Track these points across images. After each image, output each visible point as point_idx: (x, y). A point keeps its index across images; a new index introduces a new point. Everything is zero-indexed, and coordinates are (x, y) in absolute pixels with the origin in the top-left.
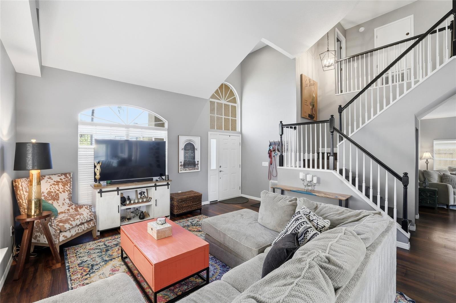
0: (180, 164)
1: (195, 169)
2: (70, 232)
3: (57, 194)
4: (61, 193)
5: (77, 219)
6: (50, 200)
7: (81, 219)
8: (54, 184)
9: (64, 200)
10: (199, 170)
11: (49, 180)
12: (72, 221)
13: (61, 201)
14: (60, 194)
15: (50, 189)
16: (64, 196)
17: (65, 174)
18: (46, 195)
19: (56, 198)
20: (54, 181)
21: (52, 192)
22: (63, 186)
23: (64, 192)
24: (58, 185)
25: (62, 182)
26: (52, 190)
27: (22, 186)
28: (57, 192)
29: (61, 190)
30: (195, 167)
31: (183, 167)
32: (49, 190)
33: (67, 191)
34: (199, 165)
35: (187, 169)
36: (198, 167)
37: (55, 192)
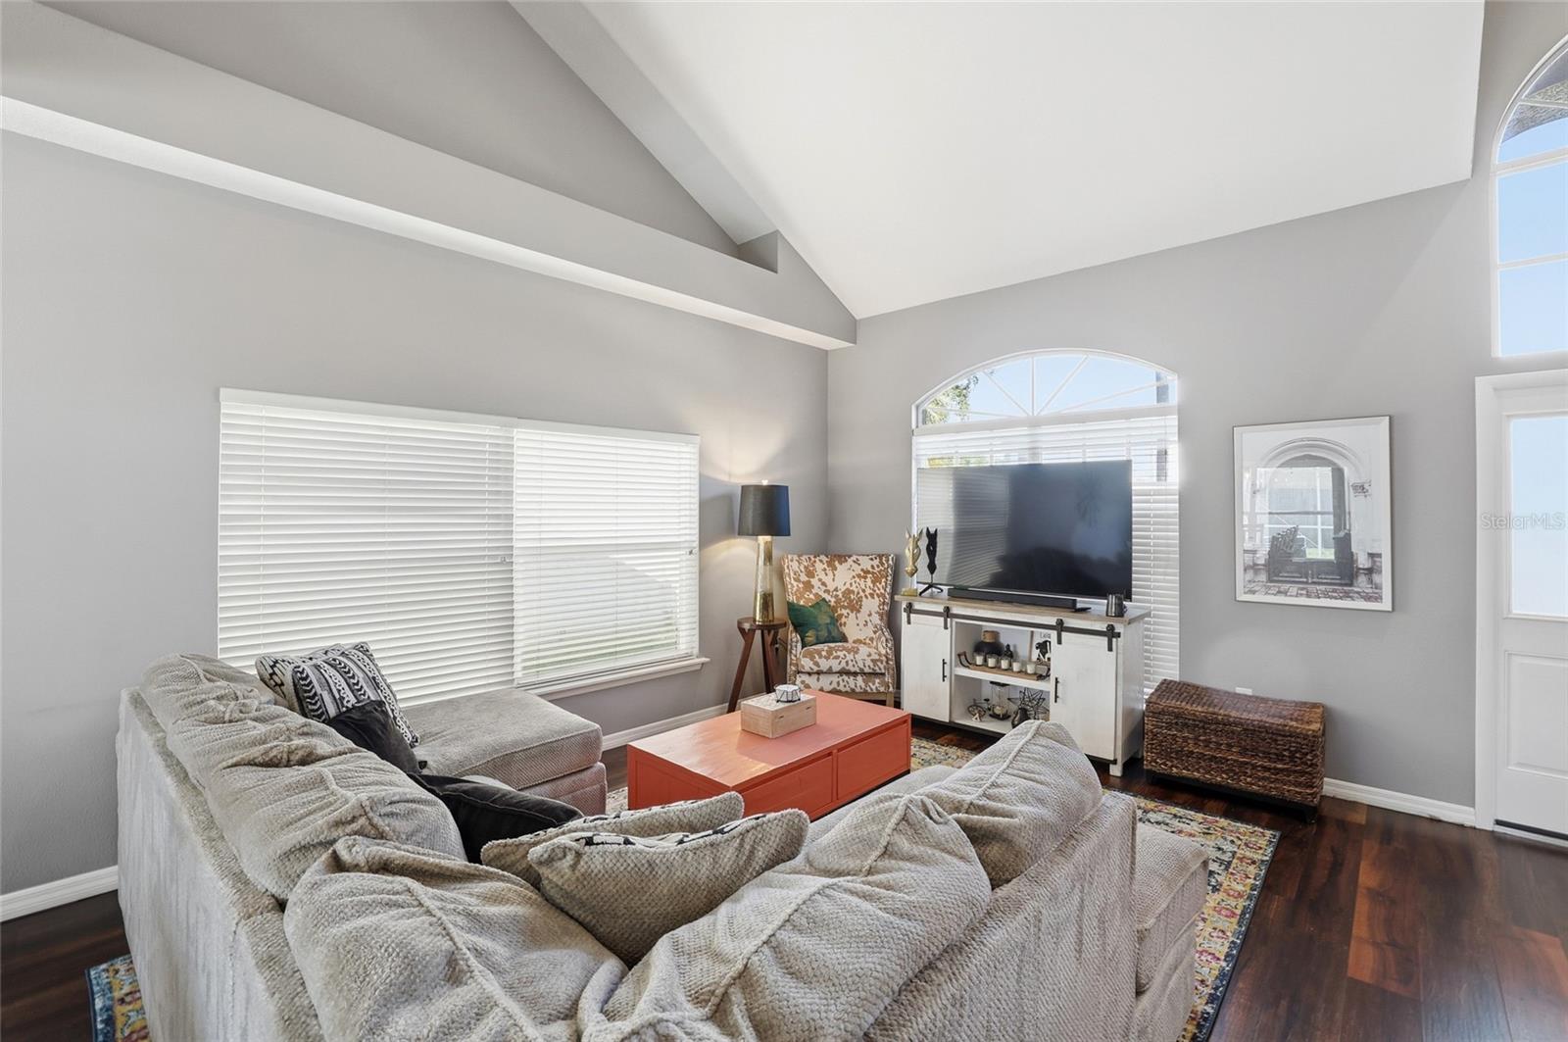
0: (1241, 560)
1: (1347, 596)
2: (818, 679)
3: (860, 600)
4: (866, 597)
5: (837, 657)
6: (845, 607)
7: (844, 661)
8: (859, 576)
9: (870, 615)
10: (1386, 604)
11: (855, 566)
12: (820, 657)
13: (863, 615)
14: (864, 599)
15: (851, 584)
16: (872, 606)
17: (880, 556)
18: (841, 596)
19: (855, 607)
20: (862, 570)
21: (853, 592)
22: (872, 581)
23: (872, 595)
24: (865, 578)
25: (873, 573)
26: (853, 588)
27: (788, 567)
28: (862, 594)
29: (868, 591)
30: (1351, 585)
31: (1263, 577)
32: (848, 585)
33: (877, 594)
34: (1385, 579)
35: (1294, 589)
36: (1378, 587)
37: (858, 593)
